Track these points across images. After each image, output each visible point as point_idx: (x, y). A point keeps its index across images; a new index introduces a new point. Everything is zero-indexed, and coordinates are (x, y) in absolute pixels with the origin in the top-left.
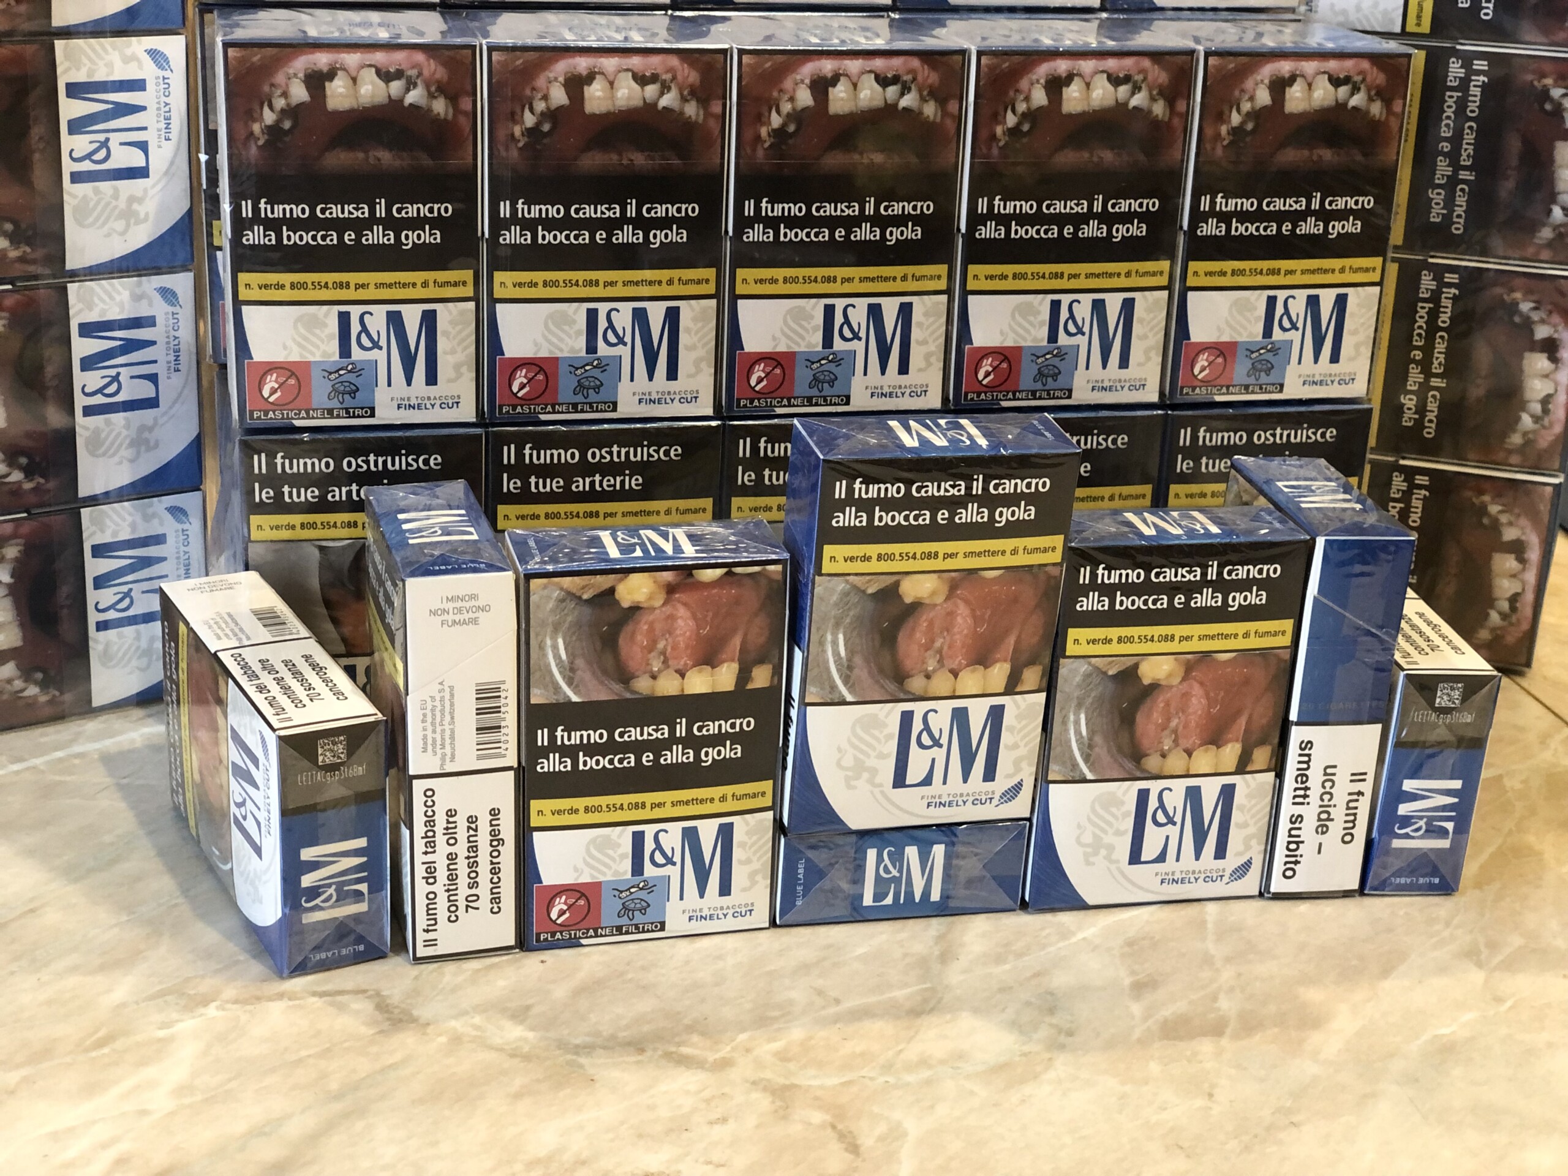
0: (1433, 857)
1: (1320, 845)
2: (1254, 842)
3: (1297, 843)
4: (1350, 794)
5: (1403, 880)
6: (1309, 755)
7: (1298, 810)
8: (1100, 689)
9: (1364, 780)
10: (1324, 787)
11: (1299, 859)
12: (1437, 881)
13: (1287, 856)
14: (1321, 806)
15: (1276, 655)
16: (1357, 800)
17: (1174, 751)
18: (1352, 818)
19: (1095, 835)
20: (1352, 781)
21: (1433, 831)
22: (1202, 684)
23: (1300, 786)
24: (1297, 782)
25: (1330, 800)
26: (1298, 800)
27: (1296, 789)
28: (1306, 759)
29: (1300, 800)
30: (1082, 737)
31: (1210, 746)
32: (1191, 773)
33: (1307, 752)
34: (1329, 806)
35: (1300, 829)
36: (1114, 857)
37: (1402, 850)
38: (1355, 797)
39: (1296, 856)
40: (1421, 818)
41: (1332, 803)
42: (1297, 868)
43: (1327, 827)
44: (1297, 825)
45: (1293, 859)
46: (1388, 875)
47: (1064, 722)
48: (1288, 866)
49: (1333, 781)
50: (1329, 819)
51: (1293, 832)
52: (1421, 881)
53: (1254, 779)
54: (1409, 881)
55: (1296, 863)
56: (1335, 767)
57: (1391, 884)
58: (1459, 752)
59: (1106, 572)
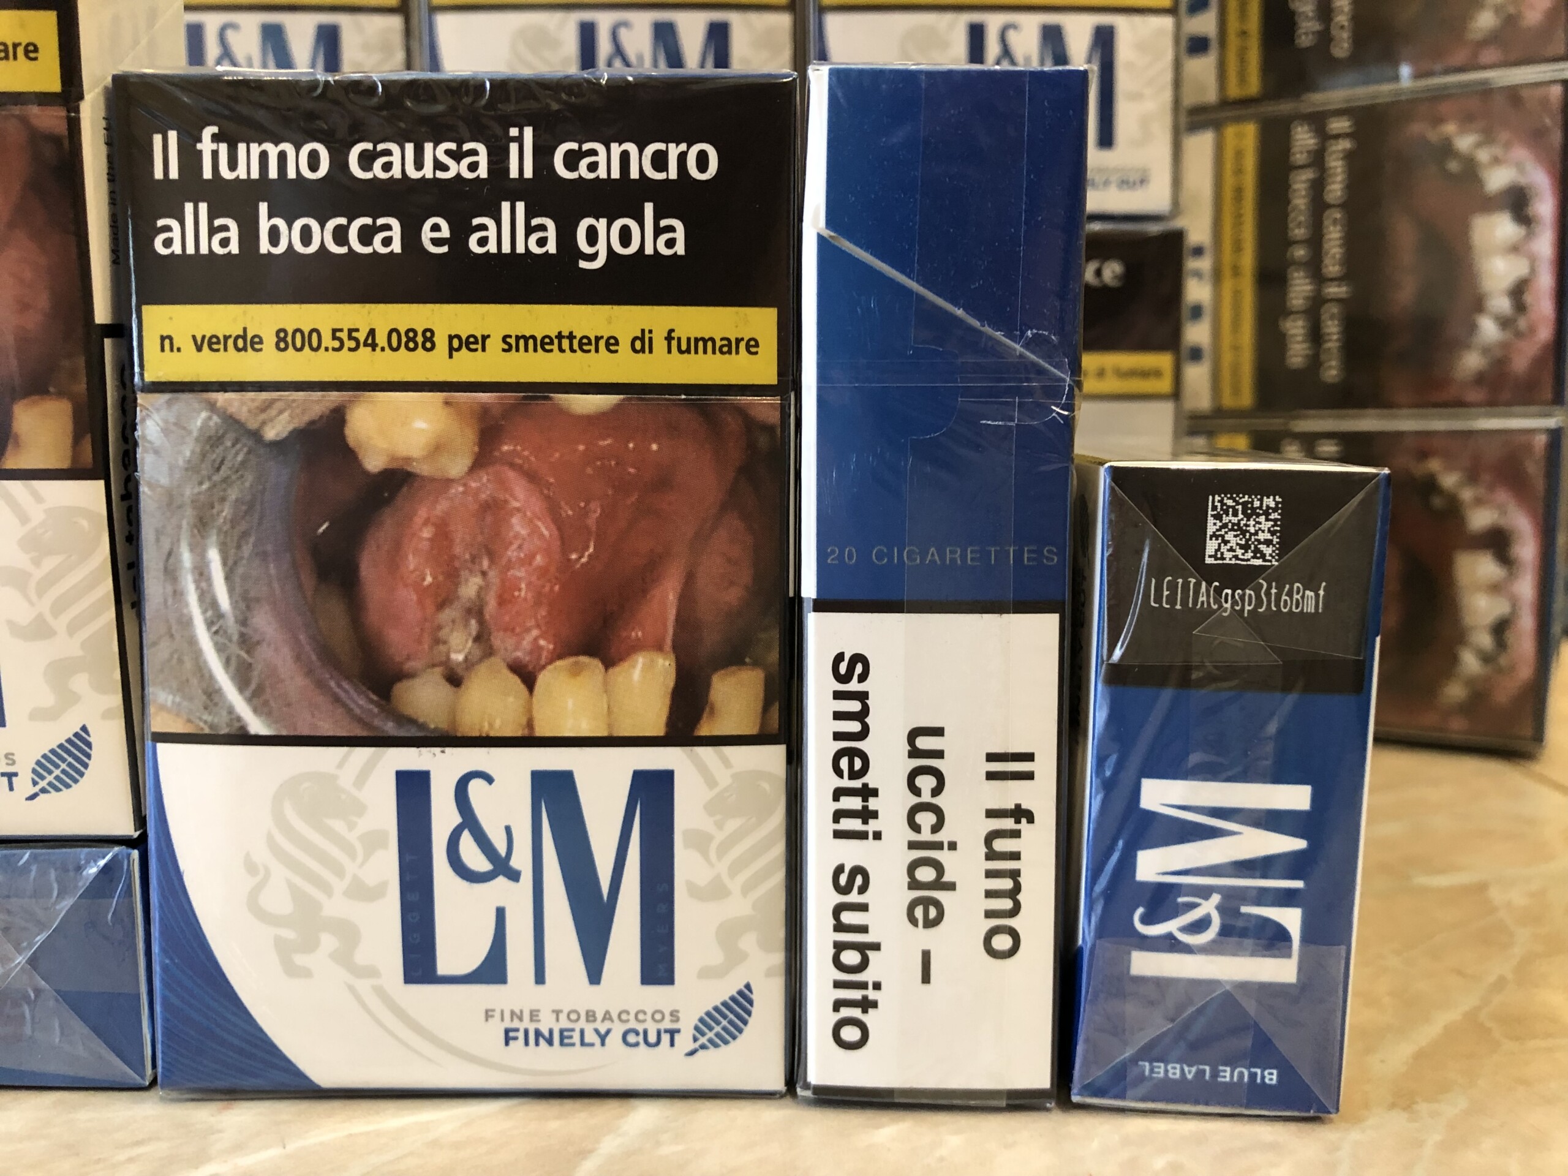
0: (1251, 1007)
1: (926, 956)
2: (749, 943)
3: (863, 948)
4: (991, 814)
5: (1174, 1071)
6: (862, 697)
7: (852, 853)
8: (249, 478)
9: (1029, 776)
10: (915, 791)
11: (872, 994)
12: (1271, 1077)
13: (838, 985)
14: (912, 845)
15: (741, 412)
16: (1016, 834)
17: (483, 669)
18: (1007, 884)
19: (297, 895)
20: (991, 776)
21: (1243, 933)
22: (532, 477)
23: (846, 783)
24: (839, 772)
25: (936, 828)
26: (847, 824)
27: (838, 793)
28: (855, 706)
29: (855, 824)
30: (220, 616)
31: (584, 659)
32: (540, 731)
33: (853, 686)
34: (938, 846)
35: (863, 908)
36: (361, 957)
37: (1161, 984)
38: (1008, 824)
39: (863, 986)
40: (1205, 892)
41: (943, 836)
42: (870, 1019)
43: (938, 905)
44: (854, 897)
45: (856, 995)
46: (1128, 1053)
47: (171, 573)
48: (846, 1012)
49: (938, 775)
50: (940, 884)
51: (847, 917)
52: (1226, 1075)
53: (726, 763)
54: (1190, 1073)
55: (867, 1005)
56: (938, 732)
57: (1142, 1078)
58: (1291, 698)
59: (223, 148)
